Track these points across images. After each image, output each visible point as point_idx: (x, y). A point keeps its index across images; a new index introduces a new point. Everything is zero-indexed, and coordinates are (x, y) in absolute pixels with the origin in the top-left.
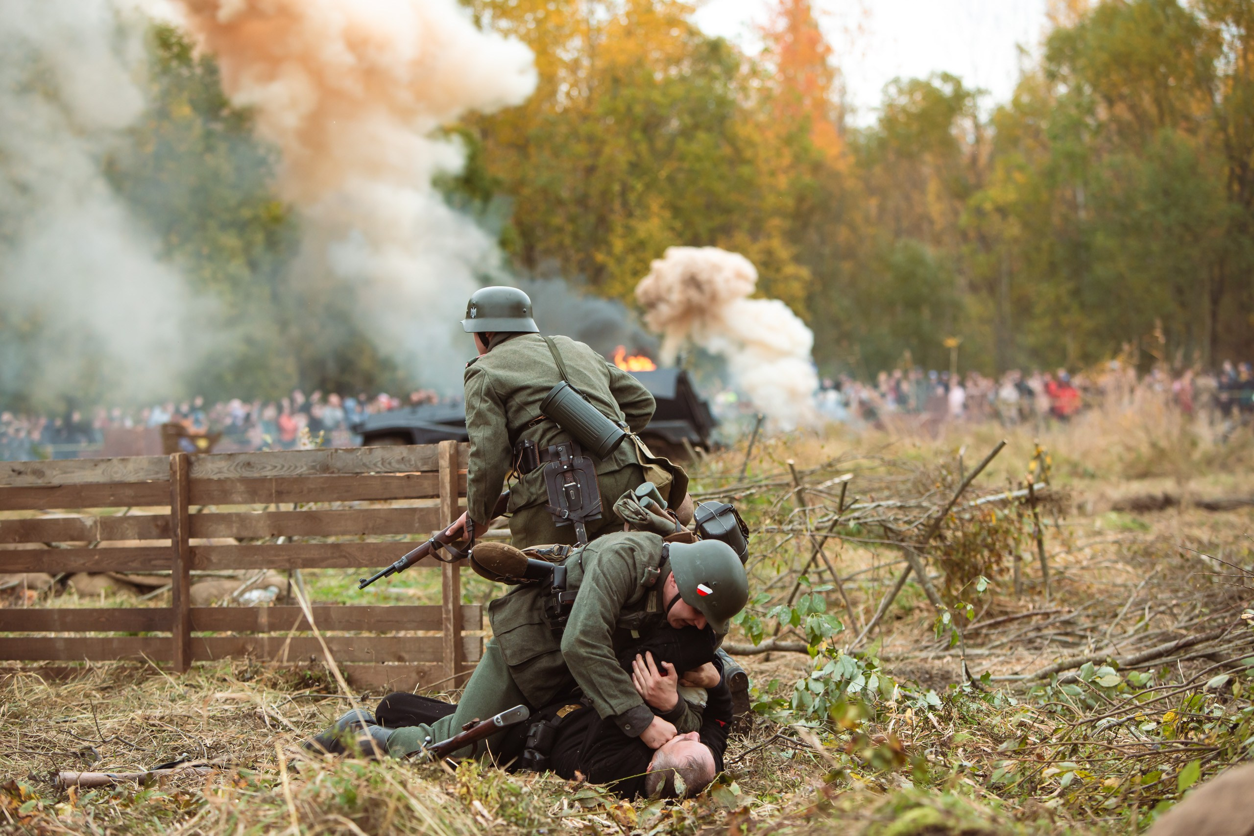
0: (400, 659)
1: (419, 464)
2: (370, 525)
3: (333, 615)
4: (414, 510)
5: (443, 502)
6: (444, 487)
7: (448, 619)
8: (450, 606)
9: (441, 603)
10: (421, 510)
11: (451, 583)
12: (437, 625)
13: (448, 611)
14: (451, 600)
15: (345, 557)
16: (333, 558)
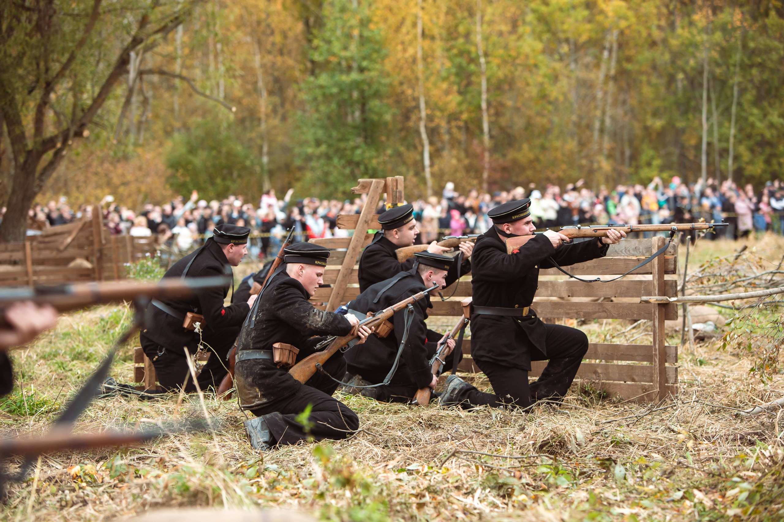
0: (633, 380)
1: (644, 252)
2: (619, 291)
3: (599, 349)
4: (641, 282)
5: (653, 277)
6: (654, 267)
7: (656, 355)
8: (657, 346)
9: (652, 344)
10: (645, 282)
11: (657, 331)
12: (650, 358)
13: (655, 350)
14: (657, 342)
15: (605, 312)
16: (599, 312)
